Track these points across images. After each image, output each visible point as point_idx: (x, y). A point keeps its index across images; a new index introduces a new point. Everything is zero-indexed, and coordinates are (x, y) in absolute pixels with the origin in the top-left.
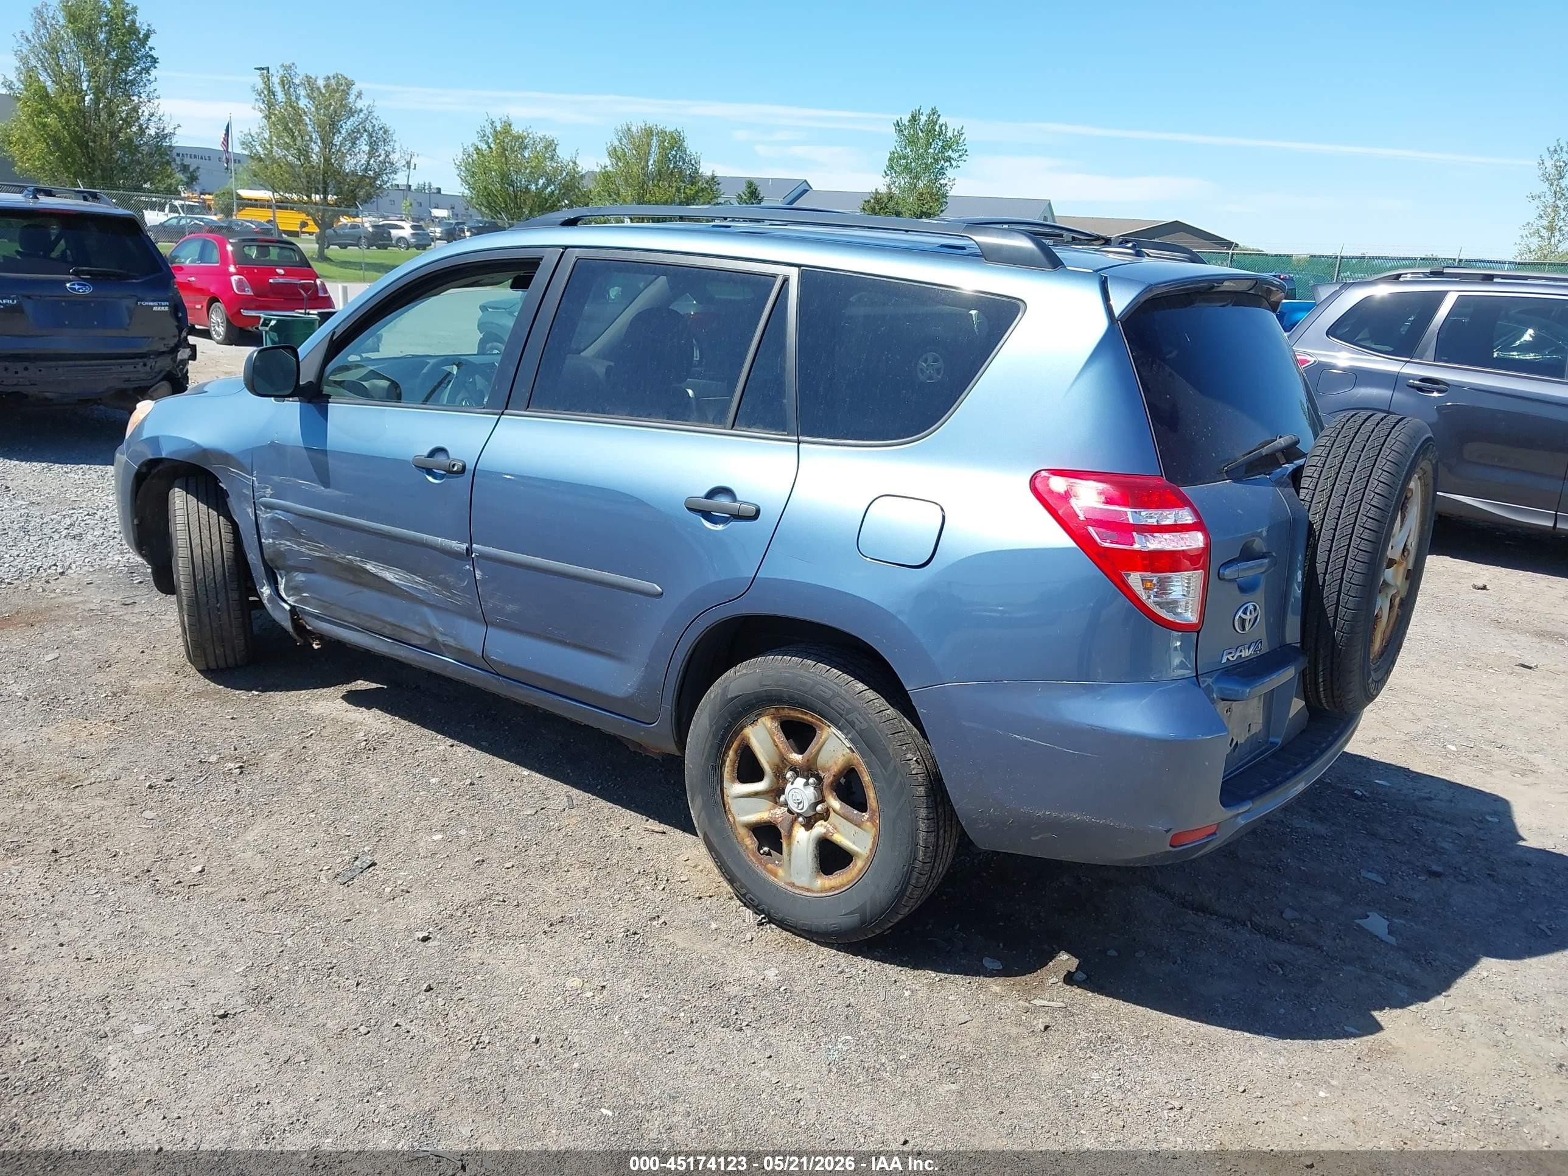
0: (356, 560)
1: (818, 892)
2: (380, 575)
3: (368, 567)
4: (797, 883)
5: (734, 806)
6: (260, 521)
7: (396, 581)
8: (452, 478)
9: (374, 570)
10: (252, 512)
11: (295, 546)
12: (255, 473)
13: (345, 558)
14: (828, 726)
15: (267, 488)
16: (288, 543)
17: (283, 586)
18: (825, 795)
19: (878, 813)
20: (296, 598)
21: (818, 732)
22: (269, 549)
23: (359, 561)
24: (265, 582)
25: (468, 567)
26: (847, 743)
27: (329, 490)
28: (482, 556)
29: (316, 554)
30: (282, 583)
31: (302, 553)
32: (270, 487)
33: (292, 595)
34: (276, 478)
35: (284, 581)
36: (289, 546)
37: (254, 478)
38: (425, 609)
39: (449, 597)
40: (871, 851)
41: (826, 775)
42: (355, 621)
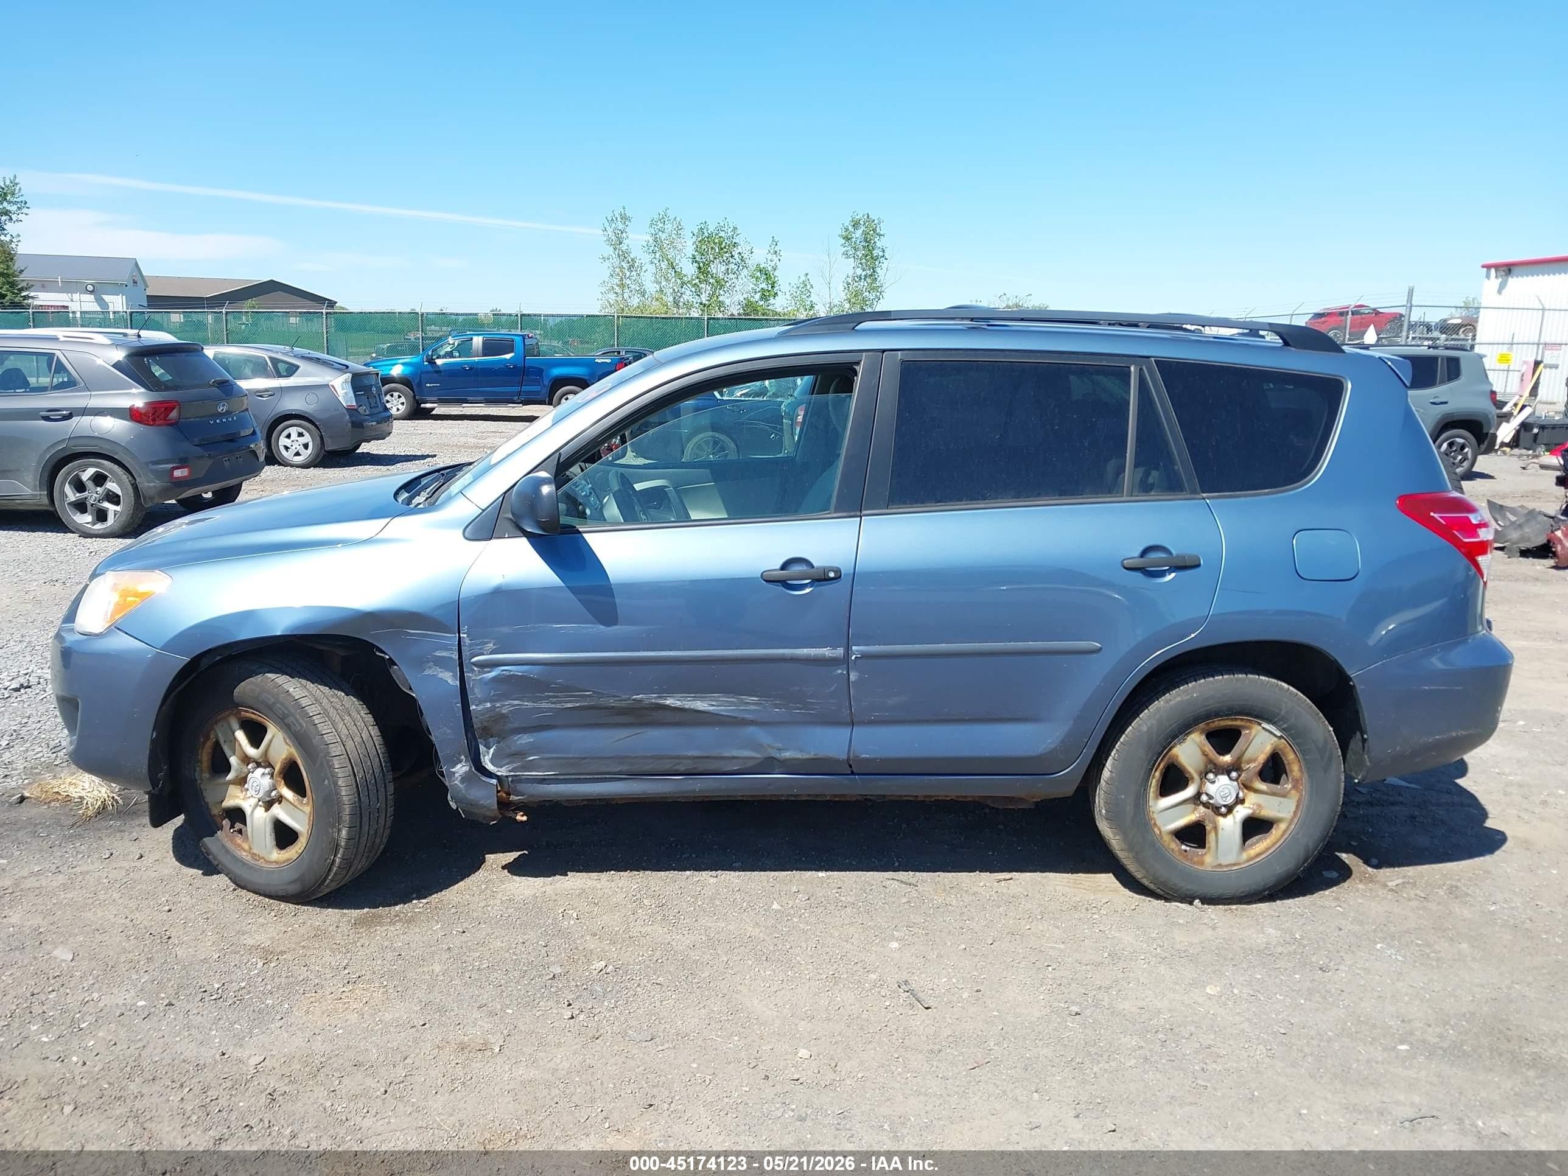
0: (653, 698)
1: (1245, 862)
2: (686, 707)
3: (669, 702)
4: (1224, 863)
5: (1159, 819)
6: (469, 685)
7: (711, 708)
8: (825, 585)
9: (678, 704)
10: (454, 676)
11: (529, 704)
12: (464, 629)
13: (629, 699)
14: (1260, 724)
15: (487, 643)
16: (516, 702)
17: (490, 756)
18: (1251, 781)
19: (1305, 778)
20: (515, 765)
21: (1243, 733)
22: (482, 715)
23: (654, 698)
24: (463, 757)
25: (839, 671)
26: (1279, 734)
27: (615, 627)
28: (865, 656)
29: (569, 705)
30: (488, 753)
31: (541, 710)
32: (493, 641)
33: (507, 764)
34: (506, 630)
35: (492, 751)
36: (517, 705)
37: (462, 635)
38: (751, 730)
39: (798, 708)
40: (1295, 813)
41: (1252, 765)
42: (624, 768)
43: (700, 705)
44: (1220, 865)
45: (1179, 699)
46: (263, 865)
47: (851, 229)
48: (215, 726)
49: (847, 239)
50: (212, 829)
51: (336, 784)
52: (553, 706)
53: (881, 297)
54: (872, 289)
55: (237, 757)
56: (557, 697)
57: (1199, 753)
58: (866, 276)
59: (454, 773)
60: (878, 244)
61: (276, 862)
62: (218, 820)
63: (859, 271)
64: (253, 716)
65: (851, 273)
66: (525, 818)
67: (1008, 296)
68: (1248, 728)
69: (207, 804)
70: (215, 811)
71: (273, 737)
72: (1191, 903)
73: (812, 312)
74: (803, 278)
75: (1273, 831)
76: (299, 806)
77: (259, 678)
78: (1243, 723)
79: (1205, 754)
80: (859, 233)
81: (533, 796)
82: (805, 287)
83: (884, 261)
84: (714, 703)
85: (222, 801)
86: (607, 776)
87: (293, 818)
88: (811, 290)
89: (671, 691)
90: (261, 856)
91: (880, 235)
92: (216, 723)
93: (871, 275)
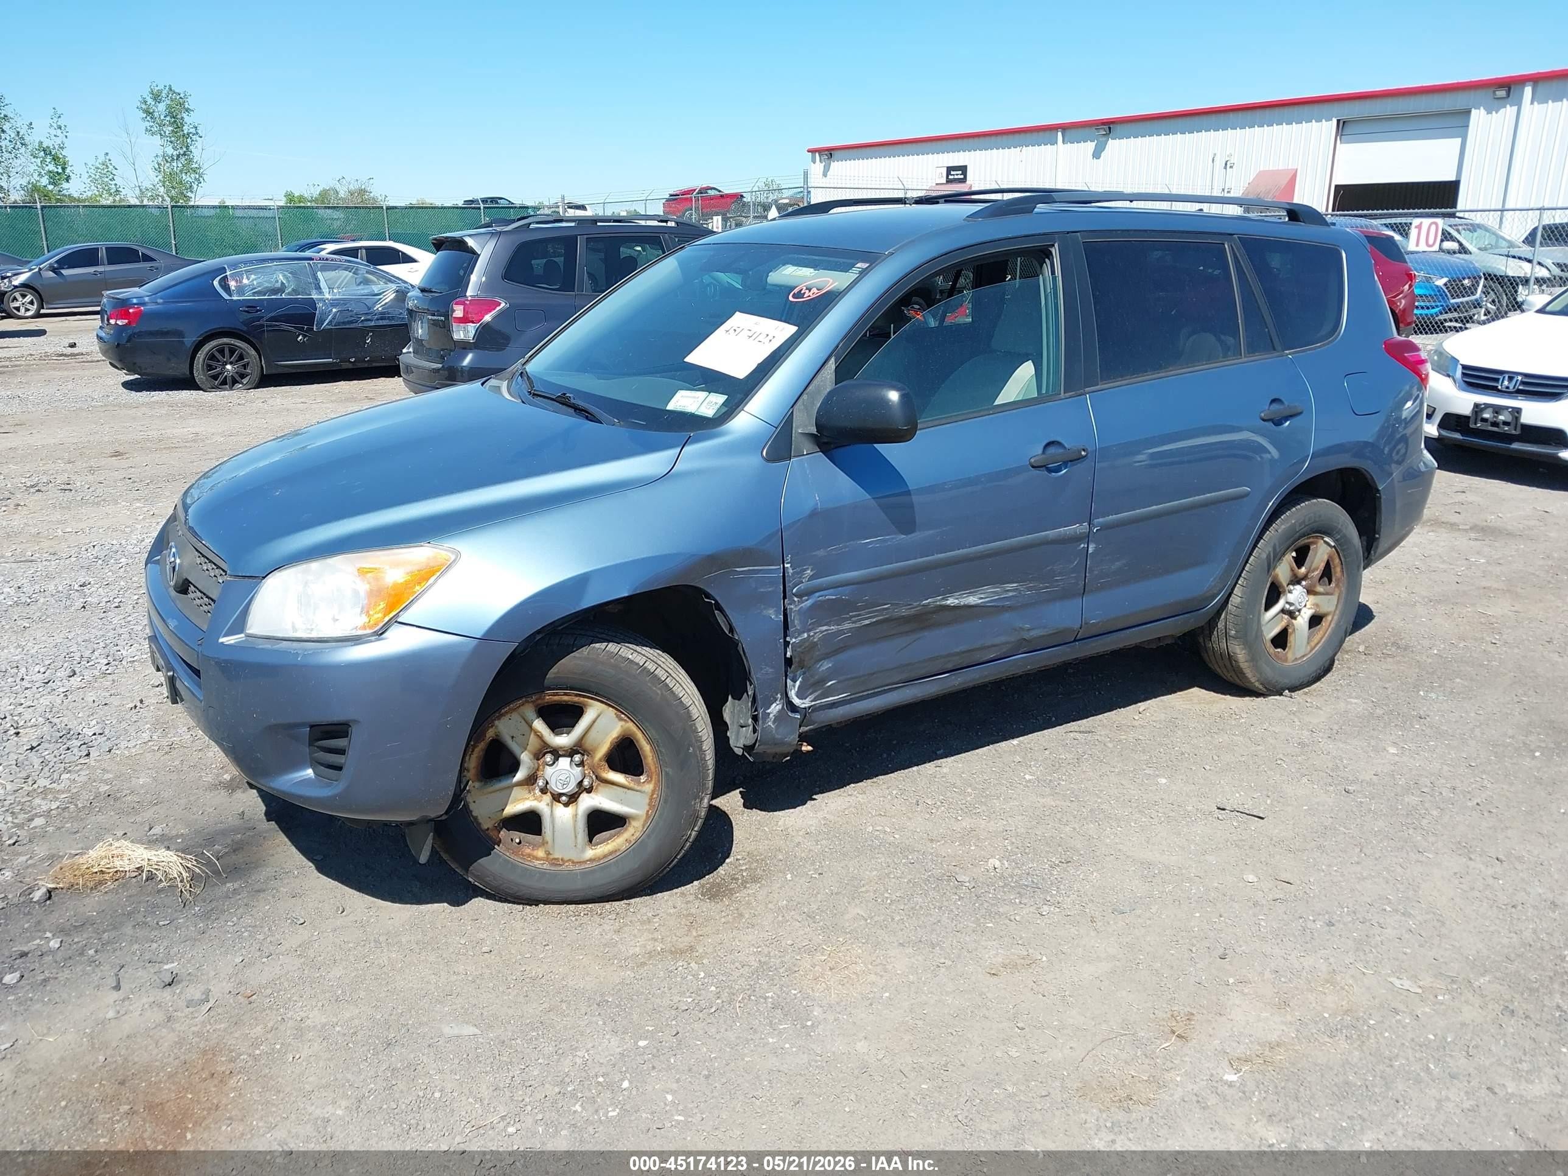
1: (1310, 652)
2: (962, 603)
3: (949, 602)
4: (1298, 657)
5: (1265, 630)
6: (790, 617)
7: (980, 601)
9: (956, 602)
10: (777, 613)
11: (834, 628)
12: (788, 558)
13: (919, 605)
14: (1322, 538)
15: (805, 570)
16: (825, 628)
17: (796, 689)
18: (1315, 586)
19: (1344, 579)
20: (816, 694)
21: (1312, 547)
22: (800, 647)
23: (939, 601)
24: (779, 696)
25: (1082, 546)
26: (1333, 544)
27: (913, 535)
28: (1105, 527)
29: (867, 622)
30: (794, 686)
31: (842, 632)
32: (810, 567)
33: (811, 694)
34: (821, 553)
35: (798, 683)
36: (826, 630)
37: (786, 565)
38: (1007, 616)
39: (1047, 587)
40: (1337, 606)
41: (1316, 573)
42: (904, 676)
43: (973, 600)
44: (1296, 659)
45: (1283, 527)
46: (572, 868)
47: (150, 101)
48: (496, 722)
49: (149, 113)
50: (485, 844)
51: (701, 748)
52: (854, 625)
53: (201, 179)
54: (188, 168)
55: (529, 751)
56: (859, 615)
57: (1289, 569)
58: (178, 156)
59: (769, 714)
60: (187, 119)
61: (591, 860)
62: (492, 833)
63: (170, 151)
64: (566, 698)
65: (160, 153)
66: (810, 748)
67: (348, 179)
68: (1313, 543)
69: (476, 818)
70: (486, 824)
71: (599, 716)
72: (1281, 694)
73: (117, 198)
74: (101, 159)
75: (1323, 623)
76: (636, 787)
77: (585, 651)
78: (1311, 540)
79: (1292, 570)
80: (162, 107)
81: (823, 722)
82: (105, 171)
83: (198, 138)
84: (982, 596)
85: (503, 810)
86: (886, 688)
87: (621, 802)
88: (114, 172)
89: (951, 592)
90: (566, 858)
91: (187, 110)
92: (499, 718)
93: (184, 154)
